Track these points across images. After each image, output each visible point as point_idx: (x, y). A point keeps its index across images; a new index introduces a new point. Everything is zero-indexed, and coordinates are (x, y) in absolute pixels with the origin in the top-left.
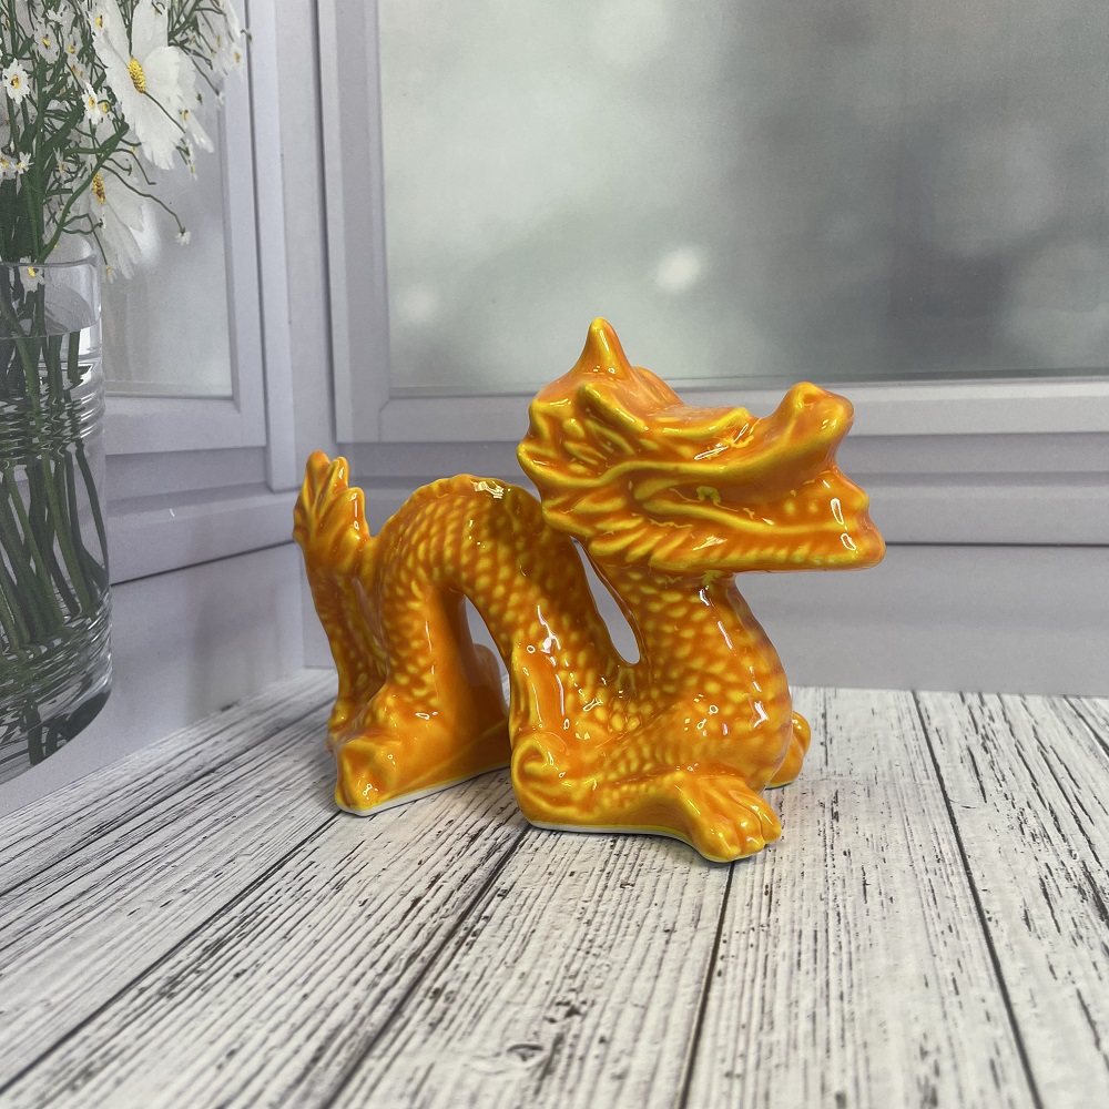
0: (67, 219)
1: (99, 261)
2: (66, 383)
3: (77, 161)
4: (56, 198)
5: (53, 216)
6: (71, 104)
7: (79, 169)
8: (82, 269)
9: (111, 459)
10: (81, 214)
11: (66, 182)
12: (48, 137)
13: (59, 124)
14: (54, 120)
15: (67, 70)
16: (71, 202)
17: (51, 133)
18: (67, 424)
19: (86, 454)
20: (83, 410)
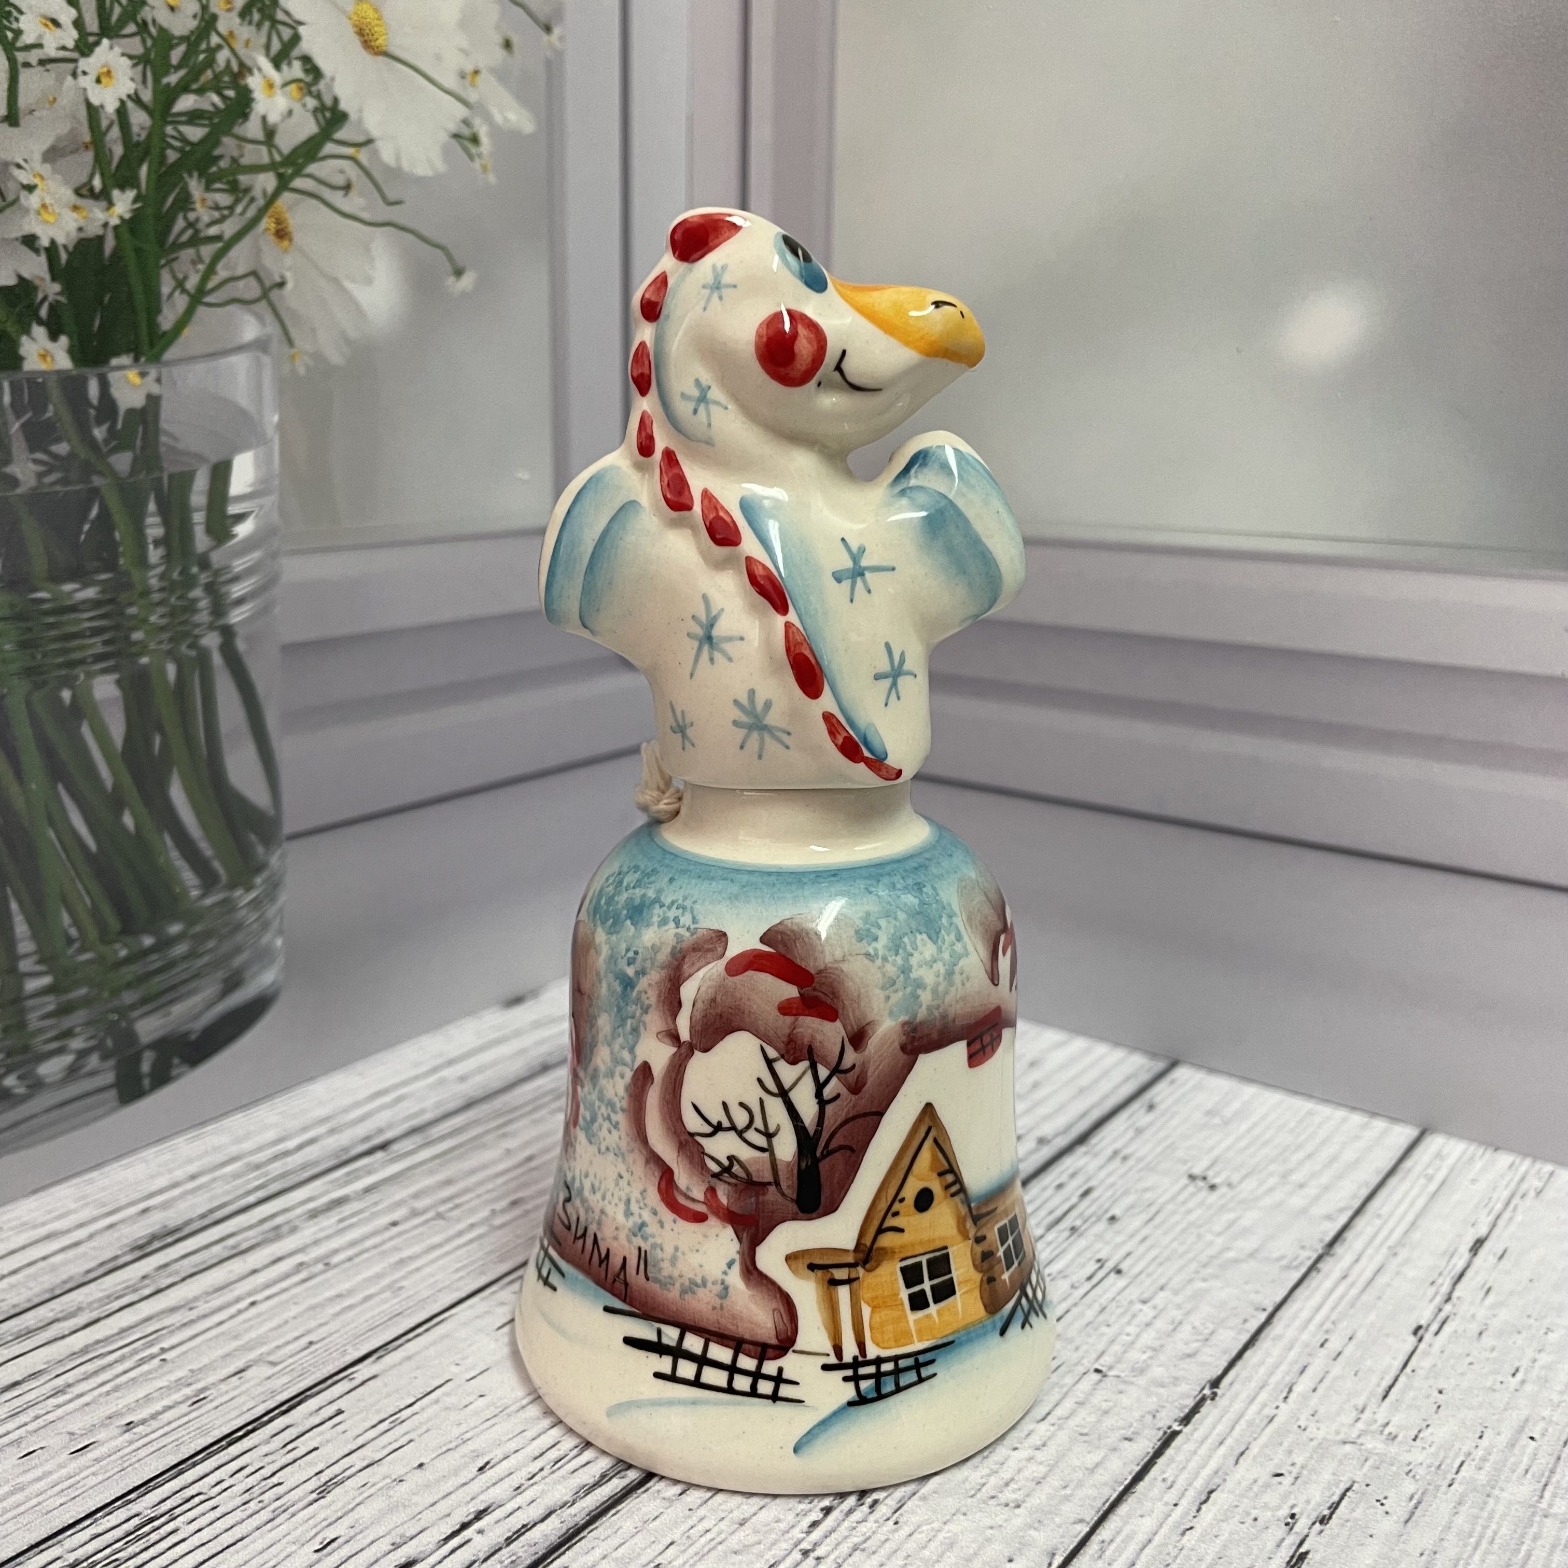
0: (210, 285)
1: (277, 344)
2: (201, 541)
3: (234, 188)
4: (187, 254)
5: (180, 284)
6: (224, 98)
7: (237, 201)
8: (240, 363)
9: (291, 650)
10: (240, 271)
11: (209, 225)
12: (172, 156)
13: (195, 133)
14: (185, 129)
15: (215, 40)
16: (218, 256)
17: (180, 150)
18: (203, 604)
19: (241, 645)
20: (236, 579)
